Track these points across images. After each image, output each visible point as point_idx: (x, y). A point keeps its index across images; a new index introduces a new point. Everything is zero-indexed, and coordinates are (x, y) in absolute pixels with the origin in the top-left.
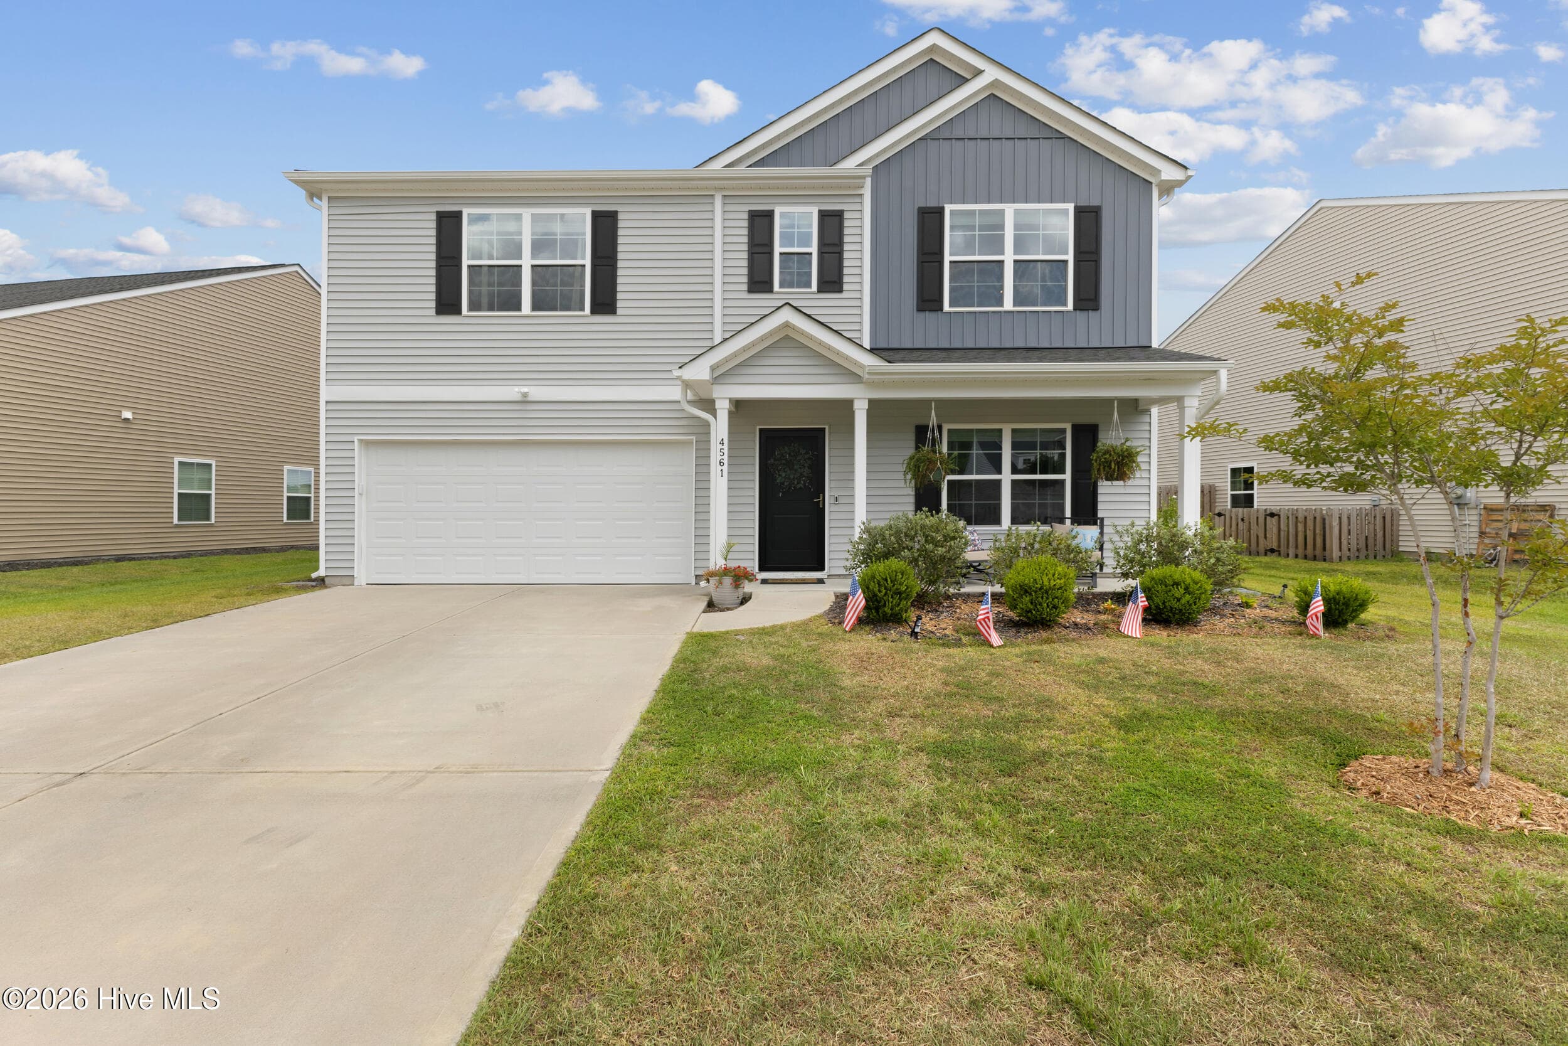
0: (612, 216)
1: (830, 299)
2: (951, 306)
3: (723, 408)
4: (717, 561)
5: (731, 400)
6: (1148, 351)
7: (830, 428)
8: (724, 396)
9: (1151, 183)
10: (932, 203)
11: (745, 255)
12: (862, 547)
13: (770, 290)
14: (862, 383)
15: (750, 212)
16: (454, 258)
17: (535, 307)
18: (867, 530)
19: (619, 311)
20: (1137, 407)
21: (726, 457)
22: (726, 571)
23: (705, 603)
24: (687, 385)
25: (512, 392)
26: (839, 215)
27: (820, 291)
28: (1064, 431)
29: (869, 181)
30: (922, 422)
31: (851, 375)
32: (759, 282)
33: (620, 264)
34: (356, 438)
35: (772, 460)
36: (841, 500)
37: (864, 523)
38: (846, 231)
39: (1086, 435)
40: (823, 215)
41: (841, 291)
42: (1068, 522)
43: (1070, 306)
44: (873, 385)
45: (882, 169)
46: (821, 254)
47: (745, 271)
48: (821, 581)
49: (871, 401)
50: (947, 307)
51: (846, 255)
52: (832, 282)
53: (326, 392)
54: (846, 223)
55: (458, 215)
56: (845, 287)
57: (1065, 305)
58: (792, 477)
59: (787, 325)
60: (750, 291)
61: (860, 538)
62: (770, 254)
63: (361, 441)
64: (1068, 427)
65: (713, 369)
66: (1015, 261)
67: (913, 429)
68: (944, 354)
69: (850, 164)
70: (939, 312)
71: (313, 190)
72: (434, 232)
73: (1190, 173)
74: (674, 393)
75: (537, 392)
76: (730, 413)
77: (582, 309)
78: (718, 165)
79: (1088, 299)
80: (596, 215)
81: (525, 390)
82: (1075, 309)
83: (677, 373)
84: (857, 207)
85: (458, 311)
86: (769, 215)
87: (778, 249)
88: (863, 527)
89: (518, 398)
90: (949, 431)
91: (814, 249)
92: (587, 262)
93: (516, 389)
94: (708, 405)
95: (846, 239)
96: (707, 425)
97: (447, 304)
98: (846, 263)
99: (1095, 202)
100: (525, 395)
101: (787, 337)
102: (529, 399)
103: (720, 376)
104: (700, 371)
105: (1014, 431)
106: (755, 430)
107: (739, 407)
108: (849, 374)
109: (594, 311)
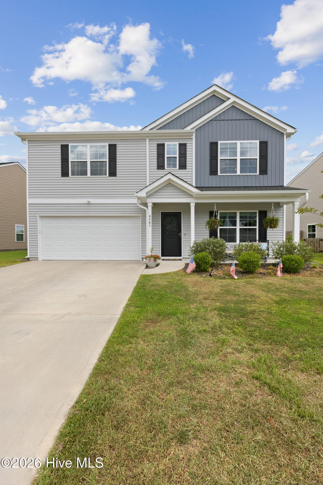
0: (115, 146)
1: (183, 171)
2: (220, 173)
3: (150, 205)
4: (149, 253)
5: (152, 203)
6: (283, 187)
7: (183, 212)
8: (150, 201)
9: (284, 134)
10: (214, 141)
11: (156, 158)
12: (193, 249)
13: (164, 169)
14: (193, 198)
15: (157, 144)
16: (66, 159)
17: (91, 175)
18: (195, 243)
19: (117, 176)
20: (279, 205)
21: (151, 221)
22: (152, 256)
23: (145, 266)
24: (139, 198)
25: (85, 201)
26: (185, 145)
27: (179, 169)
28: (256, 213)
29: (194, 134)
30: (211, 210)
31: (190, 195)
32: (160, 166)
33: (117, 161)
34: (38, 215)
35: (165, 222)
36: (186, 235)
37: (194, 241)
38: (187, 150)
39: (263, 214)
40: (180, 145)
41: (186, 169)
42: (257, 241)
43: (258, 173)
44: (196, 198)
45: (199, 130)
46: (180, 157)
47: (156, 163)
48: (180, 260)
49: (196, 203)
50: (219, 174)
51: (187, 157)
52: (183, 166)
53: (29, 201)
54: (187, 147)
55: (67, 146)
56: (187, 167)
57: (256, 173)
58: (171, 227)
59: (169, 179)
60: (158, 169)
61: (193, 246)
62: (164, 157)
63: (39, 216)
64: (257, 212)
65: (147, 193)
66: (240, 159)
67: (209, 213)
68: (218, 189)
69: (188, 128)
70: (217, 175)
71: (23, 138)
72: (60, 151)
73: (296, 130)
74: (135, 201)
75: (93, 201)
76: (152, 207)
77: (106, 175)
78: (147, 129)
79: (264, 171)
80: (110, 145)
81: (89, 200)
82: (259, 174)
83: (136, 194)
84: (191, 142)
85: (68, 176)
86: (163, 145)
87: (166, 156)
88: (194, 242)
89: (87, 202)
90: (220, 213)
91: (177, 156)
92: (107, 160)
93: (86, 200)
94: (146, 205)
95: (187, 152)
96: (145, 211)
97: (65, 173)
98: (187, 160)
99: (266, 140)
100: (89, 202)
101: (170, 183)
102: (90, 203)
103: (150, 195)
104: (143, 194)
105: (240, 213)
106: (160, 213)
107: (155, 205)
108: (189, 194)
109: (110, 176)
